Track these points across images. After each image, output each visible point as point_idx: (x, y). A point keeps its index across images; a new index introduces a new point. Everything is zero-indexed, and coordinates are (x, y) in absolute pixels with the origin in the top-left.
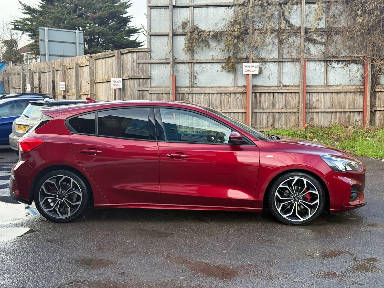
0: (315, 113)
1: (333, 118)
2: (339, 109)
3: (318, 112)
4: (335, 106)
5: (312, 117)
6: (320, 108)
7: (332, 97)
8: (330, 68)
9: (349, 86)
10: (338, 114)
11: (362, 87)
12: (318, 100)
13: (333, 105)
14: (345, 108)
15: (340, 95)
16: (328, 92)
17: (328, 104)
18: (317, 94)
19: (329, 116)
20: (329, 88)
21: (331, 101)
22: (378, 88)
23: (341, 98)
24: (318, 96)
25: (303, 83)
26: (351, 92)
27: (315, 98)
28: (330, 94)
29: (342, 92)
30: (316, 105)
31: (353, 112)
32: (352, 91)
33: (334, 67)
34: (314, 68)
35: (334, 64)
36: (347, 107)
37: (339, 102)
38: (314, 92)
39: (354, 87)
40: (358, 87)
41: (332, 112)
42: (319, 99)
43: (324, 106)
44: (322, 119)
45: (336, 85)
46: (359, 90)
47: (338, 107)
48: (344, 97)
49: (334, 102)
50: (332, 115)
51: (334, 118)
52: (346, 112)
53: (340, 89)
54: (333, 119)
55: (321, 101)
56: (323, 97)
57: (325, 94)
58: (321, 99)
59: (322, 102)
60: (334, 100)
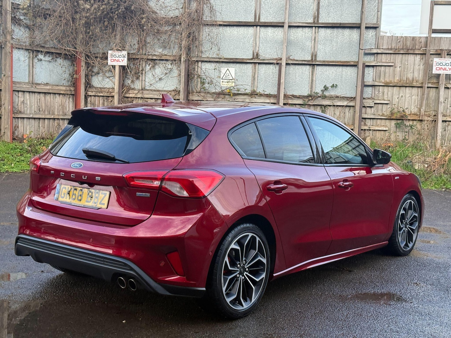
0: (19, 119)
1: (40, 126)
2: (47, 114)
3: (24, 118)
4: (42, 110)
5: (16, 125)
6: (25, 112)
7: (40, 99)
8: (36, 60)
9: (57, 86)
10: (46, 120)
11: (72, 89)
12: (23, 102)
13: (41, 110)
14: (53, 114)
15: (48, 97)
16: (35, 92)
17: (34, 108)
18: (22, 93)
19: (36, 123)
20: (37, 87)
21: (38, 104)
22: (92, 92)
23: (49, 100)
24: (23, 96)
25: (10, 77)
26: (60, 94)
27: (20, 98)
28: (36, 94)
29: (50, 93)
30: (21, 108)
31: (62, 119)
32: (62, 92)
33: (41, 60)
34: (17, 59)
35: (41, 56)
36: (56, 113)
37: (46, 106)
38: (18, 91)
39: (64, 88)
40: (68, 88)
41: (40, 119)
42: (24, 100)
43: (31, 110)
44: (28, 127)
45: (42, 83)
46: (69, 93)
47: (46, 113)
48: (52, 99)
49: (41, 105)
50: (39, 123)
51: (42, 126)
52: (55, 119)
53: (49, 89)
54: (41, 128)
55: (26, 104)
56: (28, 98)
57: (31, 94)
58: (27, 100)
59: (28, 105)
60: (42, 103)
